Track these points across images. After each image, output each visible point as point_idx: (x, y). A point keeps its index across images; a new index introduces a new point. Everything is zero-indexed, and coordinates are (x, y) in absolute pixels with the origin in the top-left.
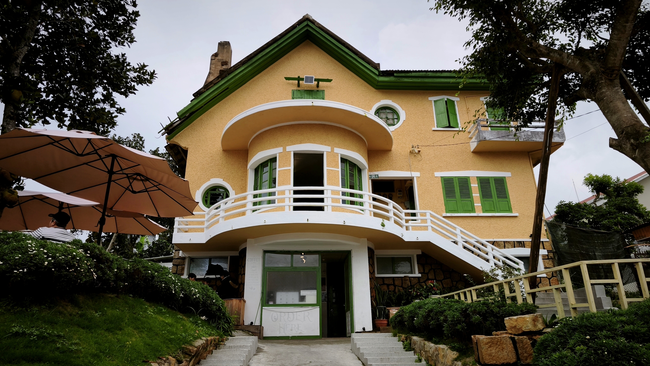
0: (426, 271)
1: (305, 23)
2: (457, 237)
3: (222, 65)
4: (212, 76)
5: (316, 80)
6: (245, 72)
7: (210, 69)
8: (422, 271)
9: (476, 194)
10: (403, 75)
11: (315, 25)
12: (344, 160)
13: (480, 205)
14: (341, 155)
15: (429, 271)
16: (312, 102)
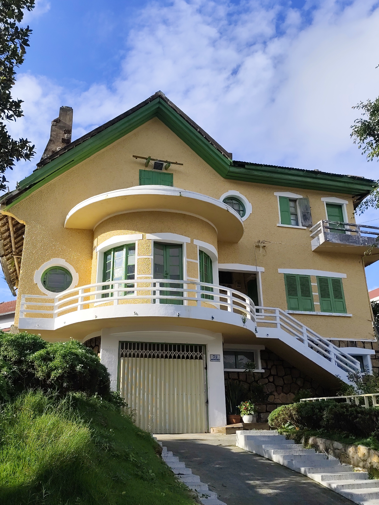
0: (269, 367)
2: (303, 336)
3: (65, 133)
4: (53, 144)
6: (93, 145)
7: (51, 136)
8: (265, 367)
9: (316, 294)
10: (254, 168)
11: (167, 103)
12: (201, 253)
13: (319, 304)
14: (200, 247)
15: (272, 367)
16: (180, 193)
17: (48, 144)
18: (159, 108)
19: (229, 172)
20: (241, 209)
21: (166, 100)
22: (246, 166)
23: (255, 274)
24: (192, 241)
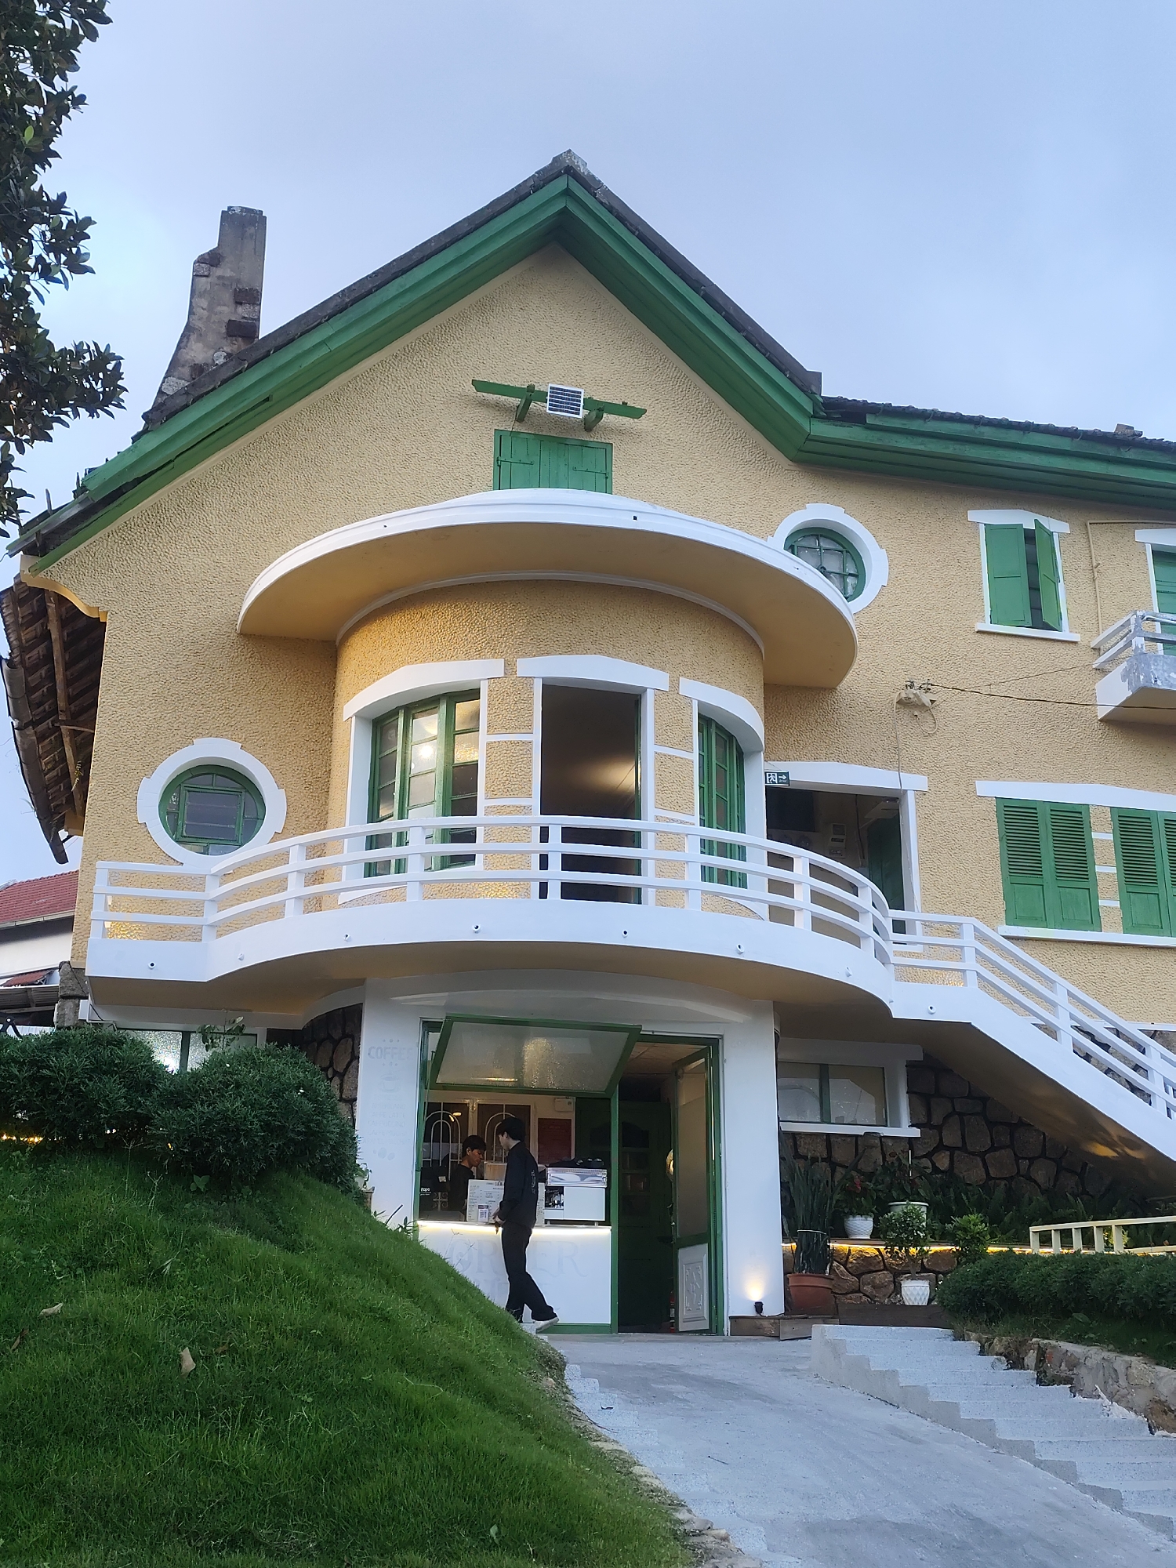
0: (936, 1119)
1: (561, 184)
2: (1056, 1015)
3: (239, 303)
4: (198, 341)
5: (589, 403)
6: (334, 345)
7: (191, 313)
8: (923, 1119)
9: (1106, 868)
10: (897, 423)
11: (594, 195)
13: (1117, 904)
14: (700, 703)
15: (946, 1118)
16: (635, 518)
17: (180, 341)
18: (565, 210)
19: (809, 438)
20: (850, 568)
21: (590, 184)
22: (870, 420)
23: (894, 800)
24: (674, 684)
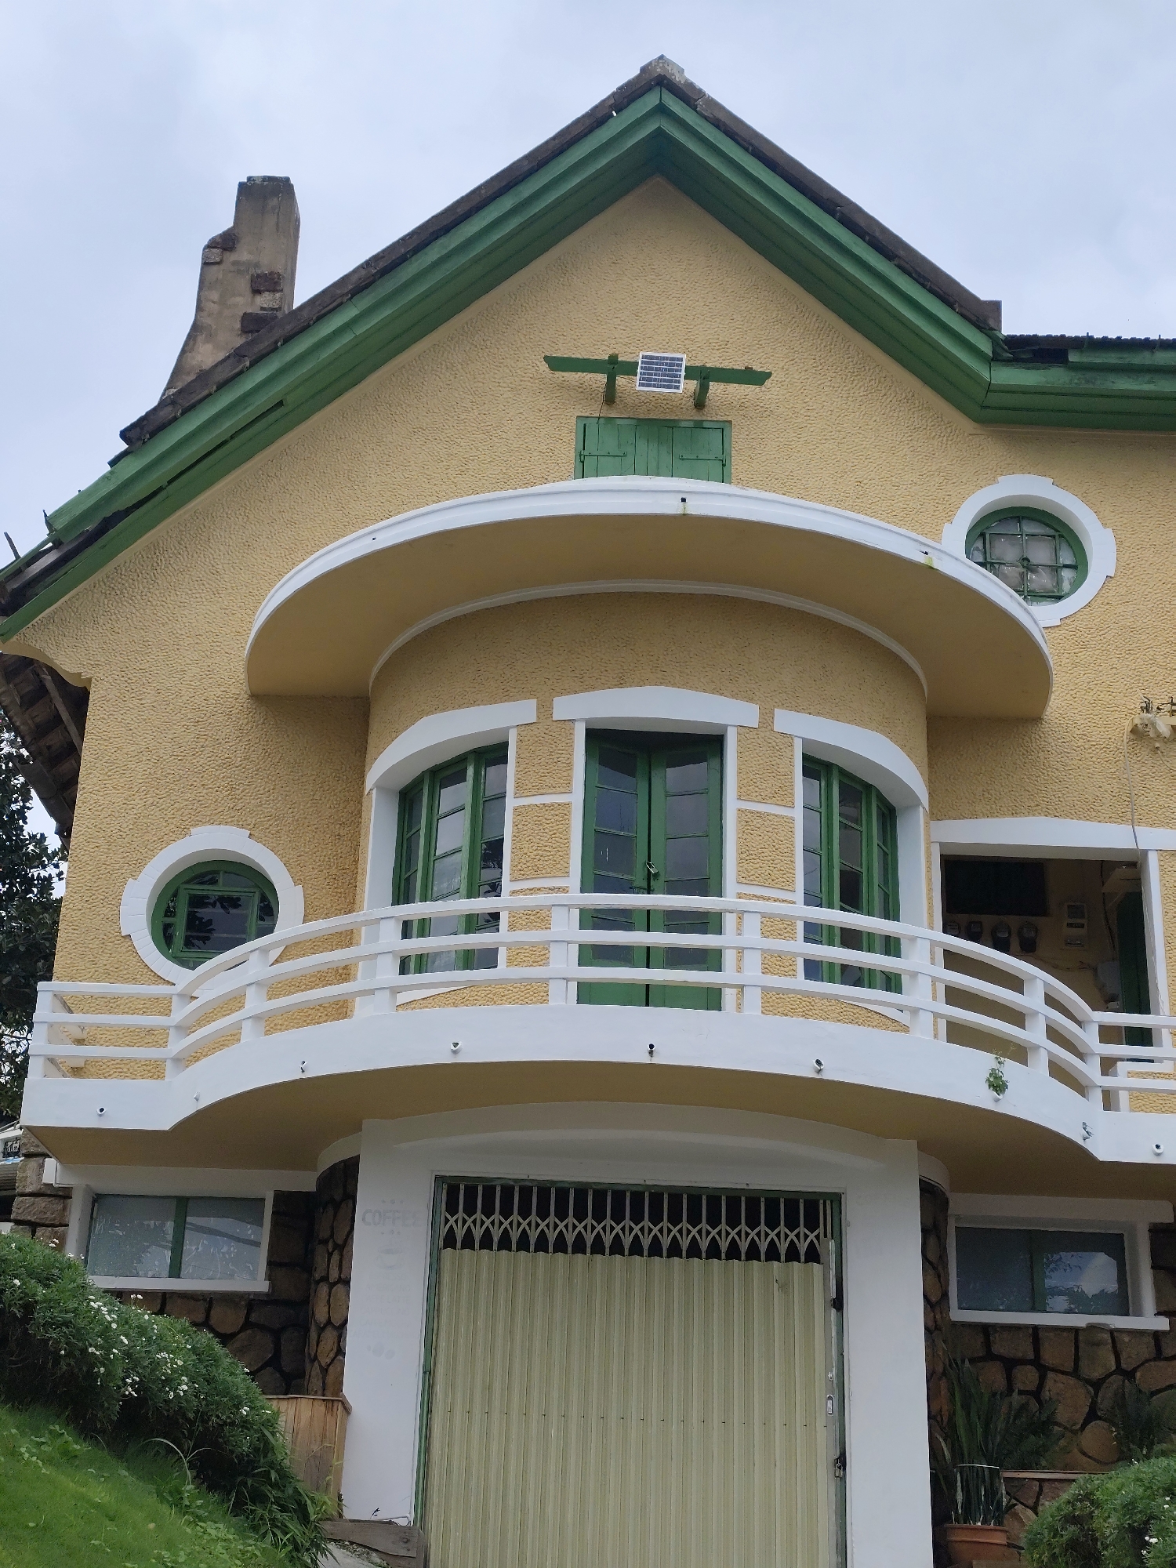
1: (651, 101)
3: (256, 292)
4: (207, 341)
5: (691, 372)
6: (361, 329)
7: (199, 308)
8: (1173, 1305)
10: (1112, 358)
11: (695, 108)
12: (816, 766)
14: (806, 742)
16: (683, 500)
17: (186, 344)
18: (659, 133)
19: (989, 388)
20: (1066, 558)
21: (689, 95)
22: (1073, 357)
23: (1133, 865)
24: (767, 719)
